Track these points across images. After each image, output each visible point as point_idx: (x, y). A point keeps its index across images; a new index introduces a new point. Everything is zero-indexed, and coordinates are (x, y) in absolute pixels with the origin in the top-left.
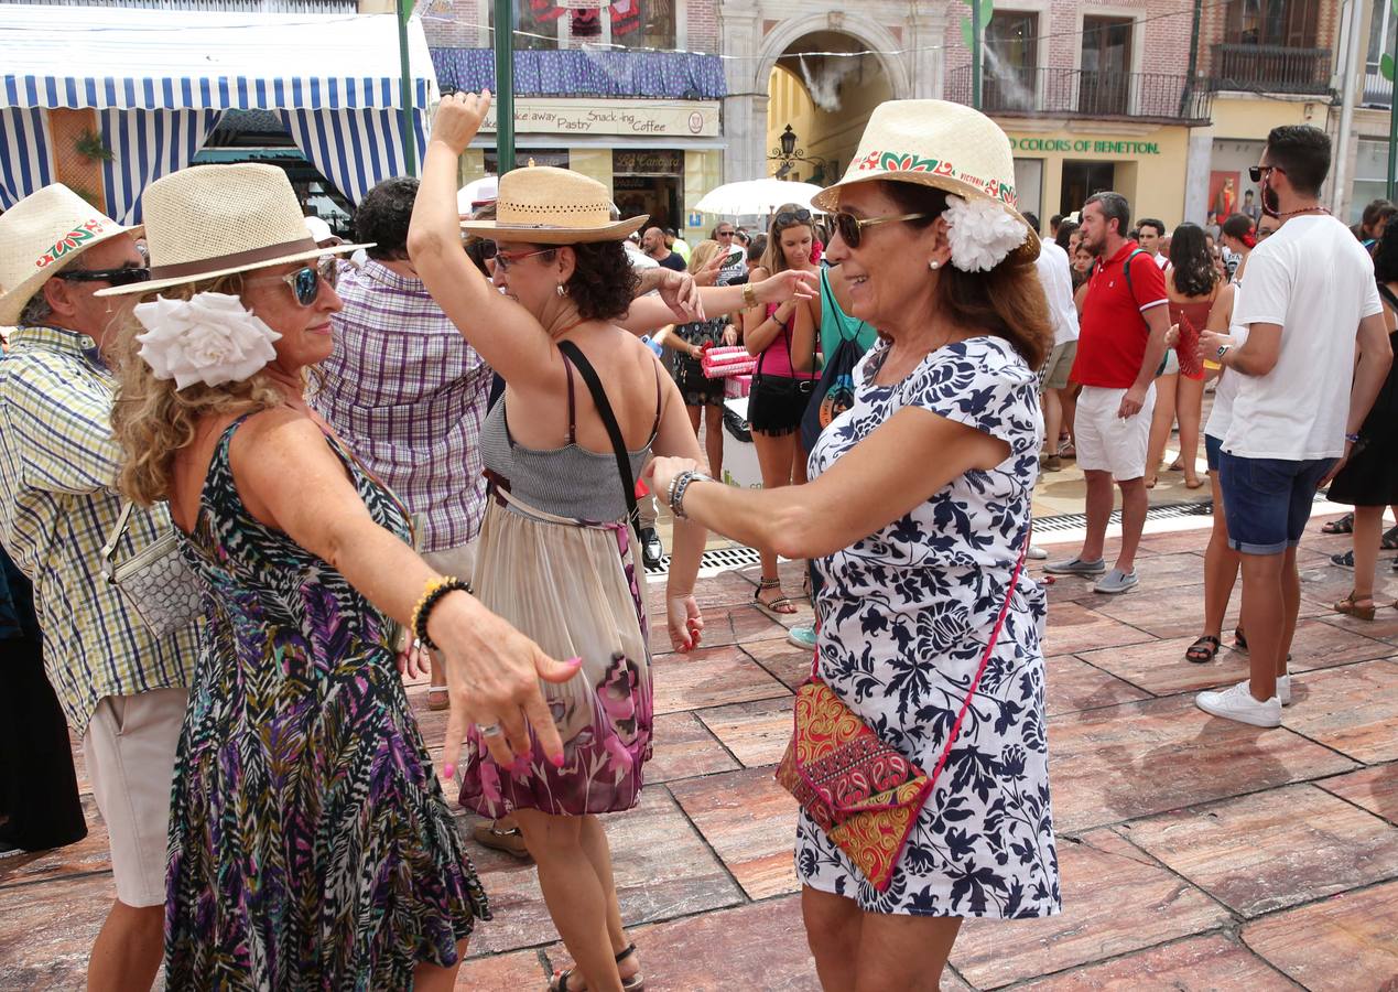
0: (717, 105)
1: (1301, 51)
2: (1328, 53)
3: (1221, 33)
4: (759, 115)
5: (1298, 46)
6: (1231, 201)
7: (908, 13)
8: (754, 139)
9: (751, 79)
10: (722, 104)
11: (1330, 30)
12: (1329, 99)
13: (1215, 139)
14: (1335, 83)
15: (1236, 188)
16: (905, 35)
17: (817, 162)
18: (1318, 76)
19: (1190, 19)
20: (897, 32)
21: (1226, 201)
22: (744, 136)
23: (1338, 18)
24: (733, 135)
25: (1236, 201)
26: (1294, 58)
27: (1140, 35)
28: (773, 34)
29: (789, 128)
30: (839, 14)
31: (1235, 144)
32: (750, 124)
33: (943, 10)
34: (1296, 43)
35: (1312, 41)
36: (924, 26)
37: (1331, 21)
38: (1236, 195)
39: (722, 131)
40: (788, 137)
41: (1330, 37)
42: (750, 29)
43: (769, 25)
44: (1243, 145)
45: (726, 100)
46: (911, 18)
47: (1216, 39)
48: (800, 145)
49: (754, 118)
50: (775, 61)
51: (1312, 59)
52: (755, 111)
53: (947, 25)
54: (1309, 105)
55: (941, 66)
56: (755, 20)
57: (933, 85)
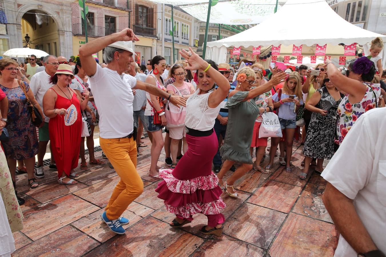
0: (5, 26)
1: (151, 28)
2: (156, 29)
3: (135, 23)
4: (19, 30)
5: (150, 27)
6: (139, 59)
7: (61, 8)
8: (18, 37)
9: (15, 20)
10: (6, 26)
11: (156, 25)
12: (156, 38)
13: (135, 45)
14: (157, 35)
15: (140, 56)
16: (60, 14)
17: (37, 44)
18: (154, 34)
19: (128, 19)
20: (58, 13)
21: (138, 58)
22: (15, 35)
23: (157, 22)
24: (11, 35)
25: (140, 59)
26: (149, 29)
27: (118, 21)
28: (20, 8)
29: (27, 35)
30: (41, 6)
31: (139, 47)
32: (16, 32)
33: (70, 9)
34: (149, 26)
35: (152, 27)
36: (65, 12)
37: (156, 23)
38: (140, 57)
39: (7, 33)
40: (27, 37)
41: (156, 26)
42: (13, 5)
43: (19, 5)
44: (141, 47)
45: (7, 25)
46: (62, 10)
47: (134, 24)
48: (31, 40)
49: (17, 31)
50: (22, 15)
51: (153, 30)
52: (17, 29)
53: (72, 13)
54: (153, 40)
55: (71, 23)
56: (14, 3)
57: (69, 28)
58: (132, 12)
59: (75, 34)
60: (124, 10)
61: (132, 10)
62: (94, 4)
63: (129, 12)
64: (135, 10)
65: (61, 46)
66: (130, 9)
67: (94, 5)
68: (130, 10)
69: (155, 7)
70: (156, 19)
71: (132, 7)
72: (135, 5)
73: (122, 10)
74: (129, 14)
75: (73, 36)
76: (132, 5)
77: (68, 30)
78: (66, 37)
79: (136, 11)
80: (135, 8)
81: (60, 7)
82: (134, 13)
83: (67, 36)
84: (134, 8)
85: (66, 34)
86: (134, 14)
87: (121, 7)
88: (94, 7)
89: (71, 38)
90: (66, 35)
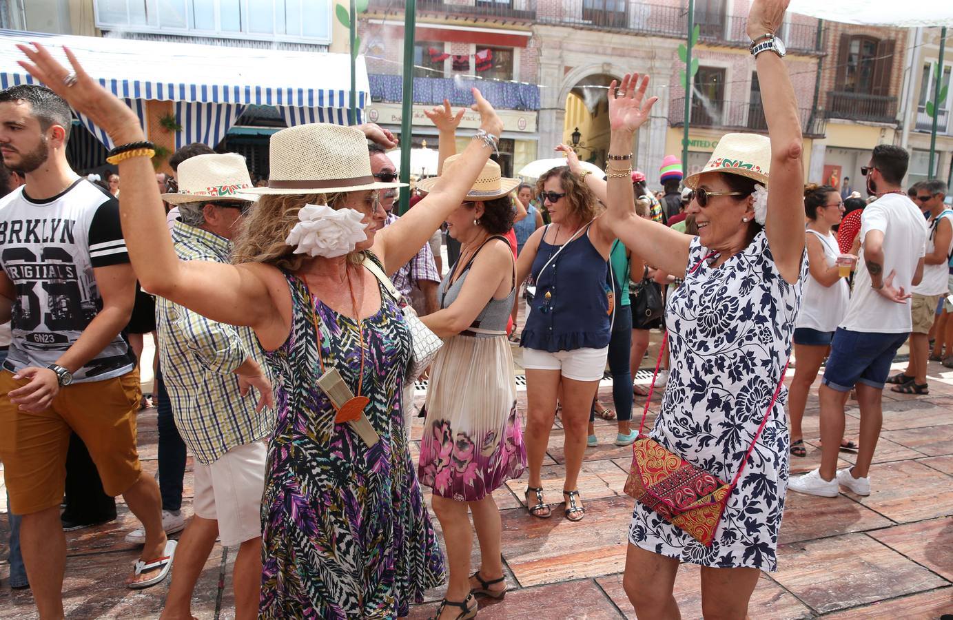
0: (535, 114)
1: (879, 97)
2: (895, 99)
3: (833, 85)
4: (559, 121)
6: (836, 183)
7: (649, 66)
8: (556, 135)
9: (556, 100)
10: (538, 113)
11: (897, 86)
12: (895, 126)
13: (828, 147)
14: (899, 117)
15: (839, 175)
17: (592, 149)
18: (889, 113)
19: (815, 77)
21: (833, 182)
22: (550, 133)
23: (902, 79)
24: (543, 132)
25: (839, 183)
26: (875, 101)
28: (570, 74)
29: (577, 129)
30: (609, 64)
31: (839, 150)
32: (554, 127)
33: (670, 65)
34: (877, 93)
35: (886, 92)
36: (659, 73)
37: (898, 81)
38: (839, 180)
39: (537, 129)
40: (576, 135)
41: (897, 90)
42: (556, 71)
43: (567, 69)
44: (844, 150)
45: (541, 112)
46: (651, 68)
47: (829, 89)
48: (582, 139)
49: (556, 123)
50: (570, 89)
51: (886, 102)
52: (557, 118)
53: (672, 73)
54: (884, 129)
55: (667, 97)
56: (560, 66)
57: (662, 108)
58: (829, 59)
59: (674, 122)
60: (807, 54)
61: (830, 51)
62: (728, 46)
63: (821, 58)
64: (837, 51)
65: (640, 151)
66: (824, 49)
67: (728, 50)
68: (821, 53)
69: (900, 36)
70: (900, 69)
71: (830, 44)
72: (838, 38)
73: (799, 55)
74: (819, 66)
75: (669, 128)
76: (831, 38)
77: (659, 114)
78: (652, 131)
79: (839, 55)
80: (837, 45)
81: (649, 64)
82: (833, 58)
83: (655, 129)
84: (834, 46)
85: (655, 123)
86: (832, 61)
87: (798, 47)
88: (727, 55)
89: (664, 132)
90: (652, 126)
